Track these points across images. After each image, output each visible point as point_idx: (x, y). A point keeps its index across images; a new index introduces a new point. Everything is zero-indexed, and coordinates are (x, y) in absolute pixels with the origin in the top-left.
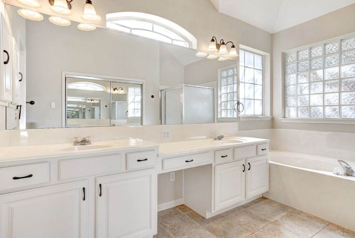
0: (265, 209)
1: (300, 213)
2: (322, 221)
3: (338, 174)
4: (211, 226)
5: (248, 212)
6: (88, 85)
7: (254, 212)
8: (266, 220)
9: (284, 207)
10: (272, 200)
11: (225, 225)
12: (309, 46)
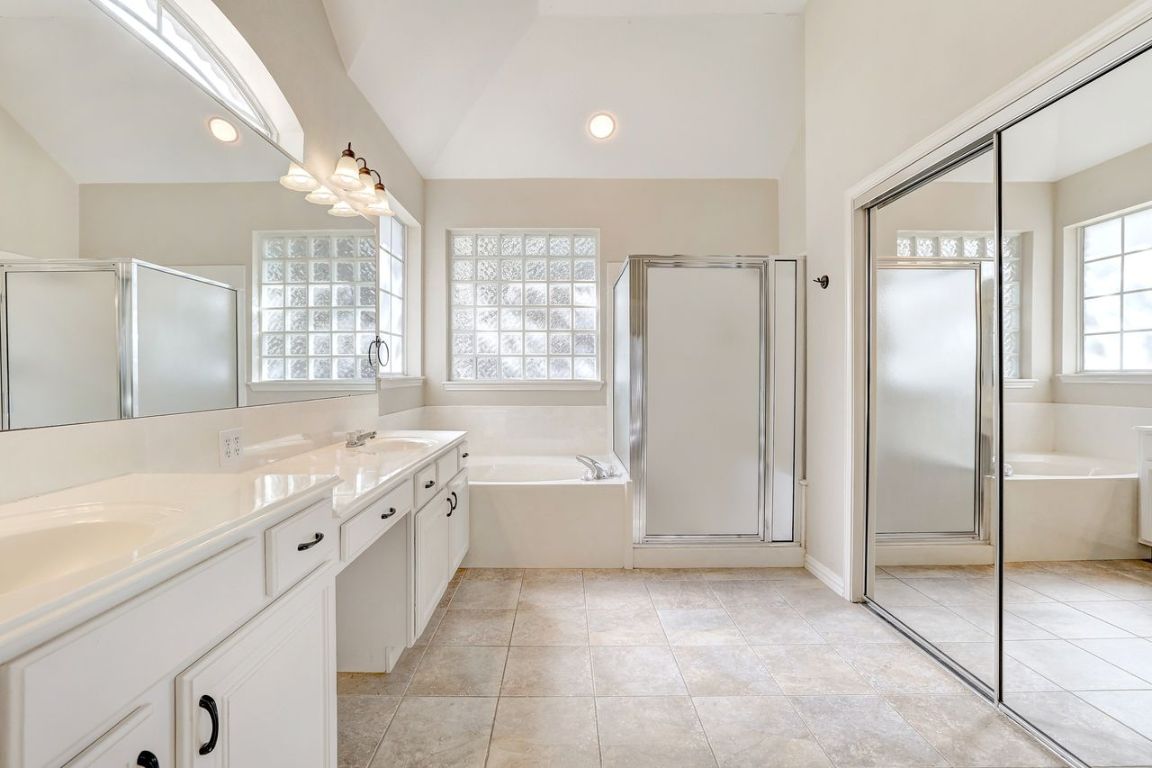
0: (481, 591)
1: (536, 572)
2: (573, 571)
3: (587, 480)
4: (419, 682)
5: (458, 612)
7: (469, 606)
8: (504, 611)
9: (507, 574)
10: (475, 569)
11: (444, 662)
12: (499, 230)
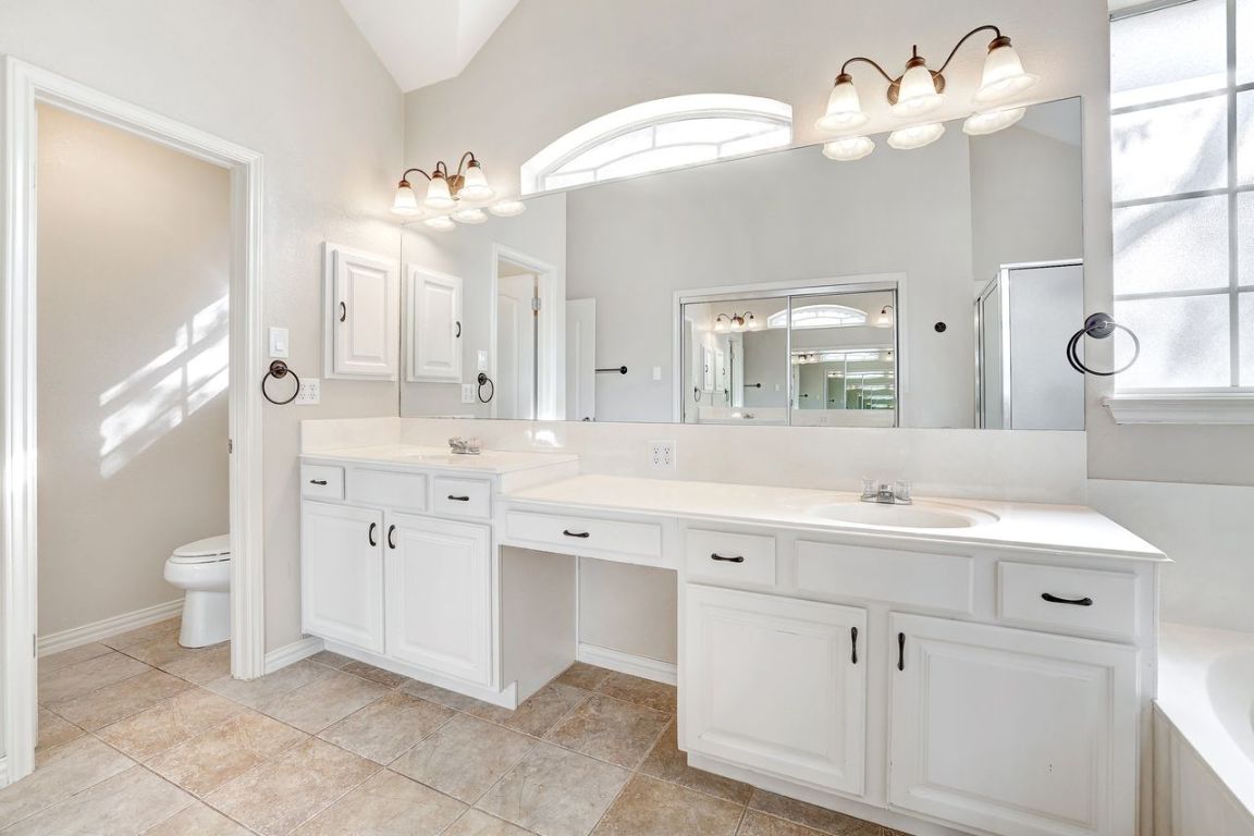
6: (821, 314)
